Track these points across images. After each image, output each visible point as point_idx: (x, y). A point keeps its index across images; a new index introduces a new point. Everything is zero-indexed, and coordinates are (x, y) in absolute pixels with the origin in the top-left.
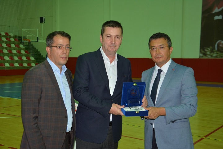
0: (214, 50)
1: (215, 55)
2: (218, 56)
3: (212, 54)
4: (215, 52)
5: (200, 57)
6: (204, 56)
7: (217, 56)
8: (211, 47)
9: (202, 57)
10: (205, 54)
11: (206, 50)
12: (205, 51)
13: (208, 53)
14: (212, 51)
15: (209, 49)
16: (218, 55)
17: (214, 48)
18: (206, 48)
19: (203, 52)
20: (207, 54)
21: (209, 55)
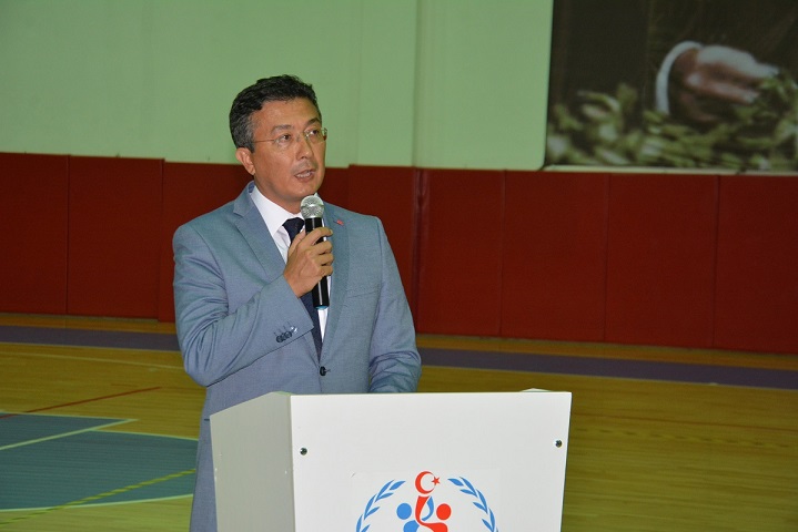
0: (648, 114)
1: (652, 147)
2: (678, 160)
3: (632, 139)
4: (655, 130)
5: (548, 161)
6: (577, 155)
7: (669, 157)
8: (626, 91)
9: (564, 161)
10: (584, 142)
11: (591, 111)
12: (583, 118)
13: (607, 132)
14: (633, 120)
15: (614, 104)
16: (676, 147)
17: (651, 102)
18: (593, 95)
19: (568, 121)
20: (599, 142)
21: (612, 147)
